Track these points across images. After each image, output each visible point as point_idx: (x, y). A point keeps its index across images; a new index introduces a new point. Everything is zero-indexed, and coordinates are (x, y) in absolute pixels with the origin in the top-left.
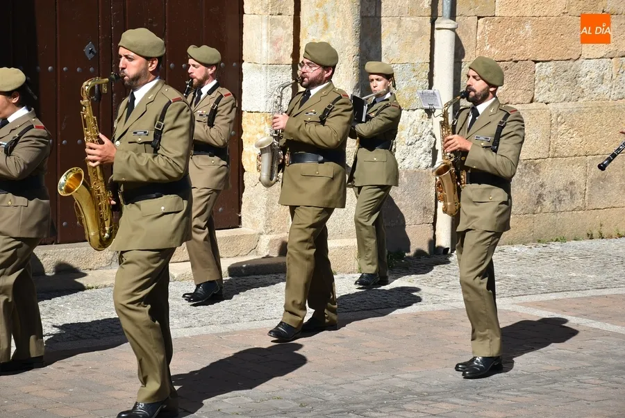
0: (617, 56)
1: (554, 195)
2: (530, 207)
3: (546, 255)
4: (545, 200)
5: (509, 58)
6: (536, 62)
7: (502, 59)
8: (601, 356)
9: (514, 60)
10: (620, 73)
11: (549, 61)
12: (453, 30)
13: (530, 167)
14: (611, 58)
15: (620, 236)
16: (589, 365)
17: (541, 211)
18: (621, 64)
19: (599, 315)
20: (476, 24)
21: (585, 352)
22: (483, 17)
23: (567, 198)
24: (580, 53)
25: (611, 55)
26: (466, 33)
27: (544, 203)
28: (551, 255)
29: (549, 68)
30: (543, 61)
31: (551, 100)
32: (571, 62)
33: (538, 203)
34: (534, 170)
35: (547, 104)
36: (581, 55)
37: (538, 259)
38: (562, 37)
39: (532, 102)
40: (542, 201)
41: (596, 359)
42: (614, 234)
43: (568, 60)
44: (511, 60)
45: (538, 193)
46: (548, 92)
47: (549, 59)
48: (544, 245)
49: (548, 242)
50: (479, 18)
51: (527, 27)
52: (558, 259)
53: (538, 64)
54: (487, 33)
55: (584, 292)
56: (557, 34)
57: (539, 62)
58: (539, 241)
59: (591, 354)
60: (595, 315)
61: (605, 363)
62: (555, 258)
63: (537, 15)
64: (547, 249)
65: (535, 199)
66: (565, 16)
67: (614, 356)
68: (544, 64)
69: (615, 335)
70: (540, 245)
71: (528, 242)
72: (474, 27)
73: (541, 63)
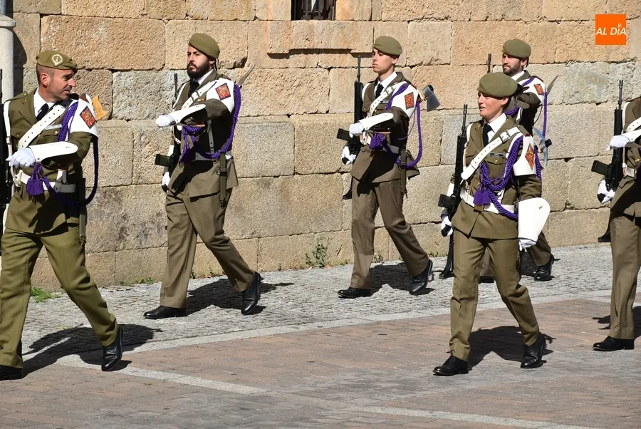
1: (139, 229)
2: (111, 243)
3: (130, 300)
4: (128, 235)
6: (113, 71)
8: (190, 416)
9: (87, 67)
11: (129, 70)
12: (10, 29)
13: (110, 196)
15: (213, 276)
17: (124, 248)
19: (189, 369)
20: (38, 22)
21: (172, 413)
22: (47, 15)
23: (154, 232)
24: (163, 63)
26: (26, 33)
27: (127, 238)
28: (135, 299)
29: (129, 79)
30: (121, 71)
31: (132, 116)
32: (153, 73)
33: (121, 238)
34: (115, 200)
35: (128, 120)
36: (164, 65)
37: (121, 304)
38: (142, 42)
39: (110, 118)
40: (125, 236)
41: (183, 420)
42: (207, 273)
43: (149, 70)
44: (84, 67)
45: (121, 226)
46: (128, 107)
47: (128, 68)
48: (128, 288)
49: (132, 285)
50: (42, 15)
51: (101, 29)
52: (145, 304)
53: (115, 74)
54: (53, 34)
55: (172, 341)
56: (136, 39)
57: (116, 71)
58: (122, 283)
59: (178, 415)
60: (184, 368)
61: (192, 424)
62: (140, 303)
63: (112, 15)
64: (131, 293)
65: (116, 233)
66: (144, 18)
67: (204, 415)
68: (123, 73)
69: (206, 390)
70: (124, 288)
71: (109, 285)
72: (36, 27)
73: (119, 73)
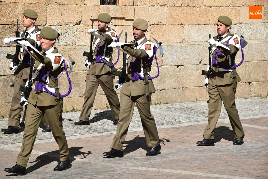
0: (63, 24)
5: (11, 23)
7: (7, 23)
10: (65, 33)
14: (61, 26)
15: (67, 112)
16: (51, 176)
18: (65, 28)
21: (49, 170)
24: (46, 22)
25: (60, 24)
32: (42, 27)
36: (46, 23)
42: (64, 111)
43: (40, 25)
44: (12, 24)
51: (19, 8)
55: (49, 139)
61: (58, 174)
63: (24, 2)
66: (38, 4)
